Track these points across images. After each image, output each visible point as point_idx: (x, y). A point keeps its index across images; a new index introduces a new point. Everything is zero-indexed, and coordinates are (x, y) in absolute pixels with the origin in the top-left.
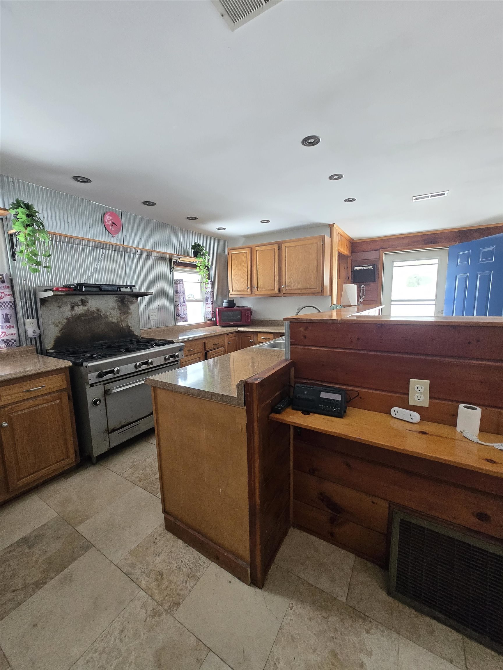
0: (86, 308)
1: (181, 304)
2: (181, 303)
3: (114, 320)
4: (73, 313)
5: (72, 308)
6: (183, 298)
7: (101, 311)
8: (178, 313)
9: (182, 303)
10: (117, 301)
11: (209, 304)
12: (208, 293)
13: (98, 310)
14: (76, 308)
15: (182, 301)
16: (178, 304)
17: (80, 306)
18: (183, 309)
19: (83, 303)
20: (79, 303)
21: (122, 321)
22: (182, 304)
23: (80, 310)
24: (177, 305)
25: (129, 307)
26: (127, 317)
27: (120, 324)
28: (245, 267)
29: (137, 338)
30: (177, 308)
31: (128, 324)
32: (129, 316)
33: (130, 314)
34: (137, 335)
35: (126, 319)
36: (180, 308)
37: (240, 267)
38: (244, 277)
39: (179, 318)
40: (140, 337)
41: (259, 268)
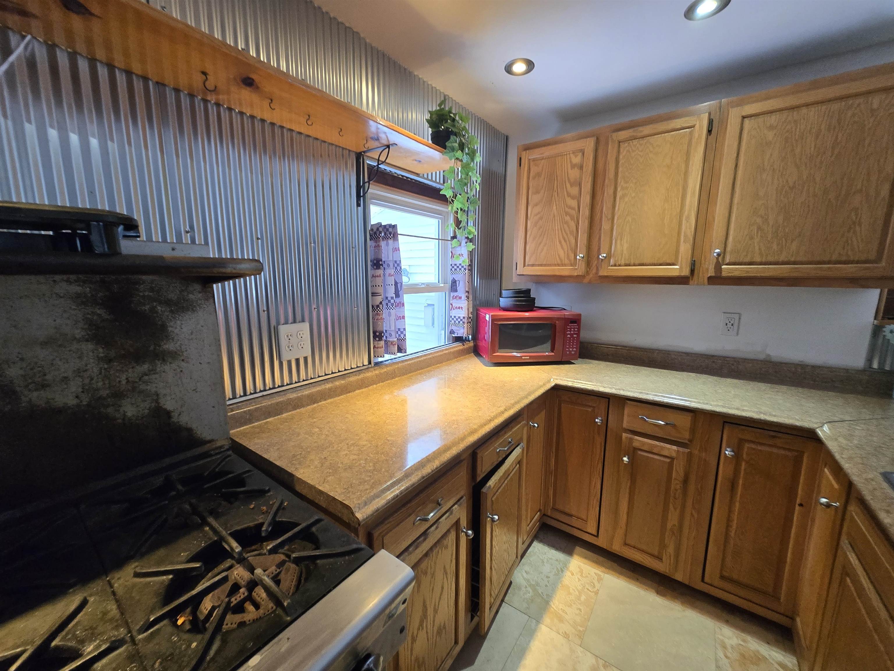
1: (389, 301)
2: (389, 299)
8: (378, 329)
9: (392, 298)
11: (460, 298)
12: (458, 269)
16: (381, 303)
18: (393, 317)
22: (392, 301)
24: (378, 303)
25: (164, 328)
26: (153, 371)
27: (110, 410)
28: (573, 198)
29: (206, 455)
30: (377, 314)
31: (157, 401)
32: (167, 367)
33: (174, 355)
34: (209, 438)
35: (146, 383)
36: (385, 314)
37: (556, 196)
38: (565, 226)
39: (382, 343)
40: (221, 447)
41: (624, 196)
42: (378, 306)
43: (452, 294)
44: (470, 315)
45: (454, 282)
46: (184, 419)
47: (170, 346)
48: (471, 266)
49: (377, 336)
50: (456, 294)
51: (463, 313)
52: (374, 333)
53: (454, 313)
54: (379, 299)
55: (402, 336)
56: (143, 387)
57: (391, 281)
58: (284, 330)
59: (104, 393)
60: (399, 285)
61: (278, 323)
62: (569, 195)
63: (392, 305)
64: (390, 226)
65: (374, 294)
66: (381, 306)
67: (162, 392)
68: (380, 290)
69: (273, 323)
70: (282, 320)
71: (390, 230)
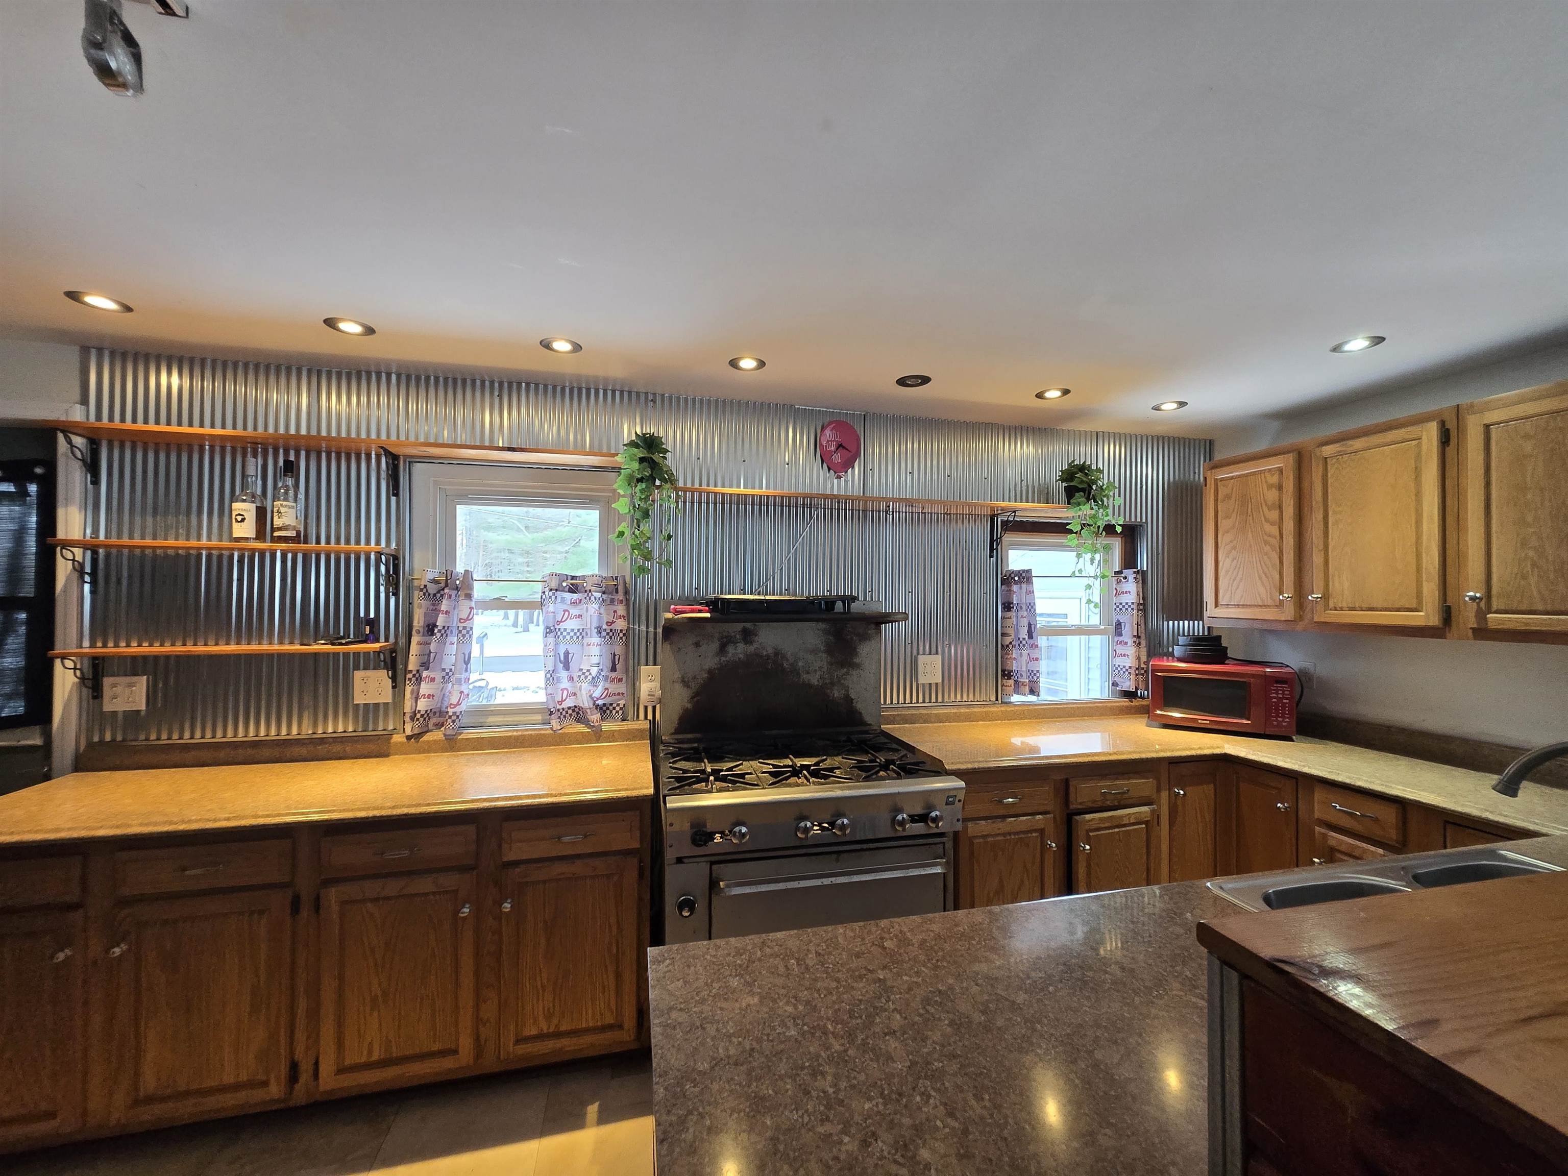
0: (751, 649)
1: (1021, 642)
2: (1021, 639)
3: (815, 680)
4: (724, 659)
5: (722, 649)
6: (1030, 625)
7: (784, 657)
8: (1007, 668)
9: (1024, 639)
10: (826, 632)
11: (1126, 643)
12: (1124, 609)
13: (776, 654)
14: (731, 649)
15: (1024, 633)
16: (1011, 643)
17: (738, 644)
18: (1025, 657)
19: (747, 636)
20: (738, 636)
21: (832, 684)
22: (1024, 642)
23: (739, 651)
24: (1007, 643)
25: (855, 648)
26: (847, 673)
27: (828, 691)
28: (1272, 524)
29: (867, 732)
30: (1007, 654)
31: (848, 691)
32: (854, 672)
33: (857, 666)
34: (869, 722)
35: (845, 679)
36: (1015, 653)
37: (1251, 521)
38: (1265, 557)
39: (1011, 682)
40: (876, 730)
41: (1336, 522)
42: (1008, 646)
43: (1116, 639)
44: (1143, 666)
45: (1119, 625)
46: (859, 706)
47: (857, 660)
48: (1144, 604)
49: (1006, 675)
50: (1121, 639)
51: (1129, 662)
52: (1003, 671)
53: (1119, 661)
54: (1008, 640)
55: (1035, 678)
56: (842, 681)
57: (1025, 622)
58: (922, 659)
59: (828, 681)
60: (1033, 627)
61: (918, 654)
62: (1267, 520)
63: (1024, 645)
64: (1024, 571)
65: (1003, 635)
66: (1011, 646)
67: (851, 686)
68: (1011, 631)
69: (915, 653)
70: (921, 652)
71: (1024, 575)
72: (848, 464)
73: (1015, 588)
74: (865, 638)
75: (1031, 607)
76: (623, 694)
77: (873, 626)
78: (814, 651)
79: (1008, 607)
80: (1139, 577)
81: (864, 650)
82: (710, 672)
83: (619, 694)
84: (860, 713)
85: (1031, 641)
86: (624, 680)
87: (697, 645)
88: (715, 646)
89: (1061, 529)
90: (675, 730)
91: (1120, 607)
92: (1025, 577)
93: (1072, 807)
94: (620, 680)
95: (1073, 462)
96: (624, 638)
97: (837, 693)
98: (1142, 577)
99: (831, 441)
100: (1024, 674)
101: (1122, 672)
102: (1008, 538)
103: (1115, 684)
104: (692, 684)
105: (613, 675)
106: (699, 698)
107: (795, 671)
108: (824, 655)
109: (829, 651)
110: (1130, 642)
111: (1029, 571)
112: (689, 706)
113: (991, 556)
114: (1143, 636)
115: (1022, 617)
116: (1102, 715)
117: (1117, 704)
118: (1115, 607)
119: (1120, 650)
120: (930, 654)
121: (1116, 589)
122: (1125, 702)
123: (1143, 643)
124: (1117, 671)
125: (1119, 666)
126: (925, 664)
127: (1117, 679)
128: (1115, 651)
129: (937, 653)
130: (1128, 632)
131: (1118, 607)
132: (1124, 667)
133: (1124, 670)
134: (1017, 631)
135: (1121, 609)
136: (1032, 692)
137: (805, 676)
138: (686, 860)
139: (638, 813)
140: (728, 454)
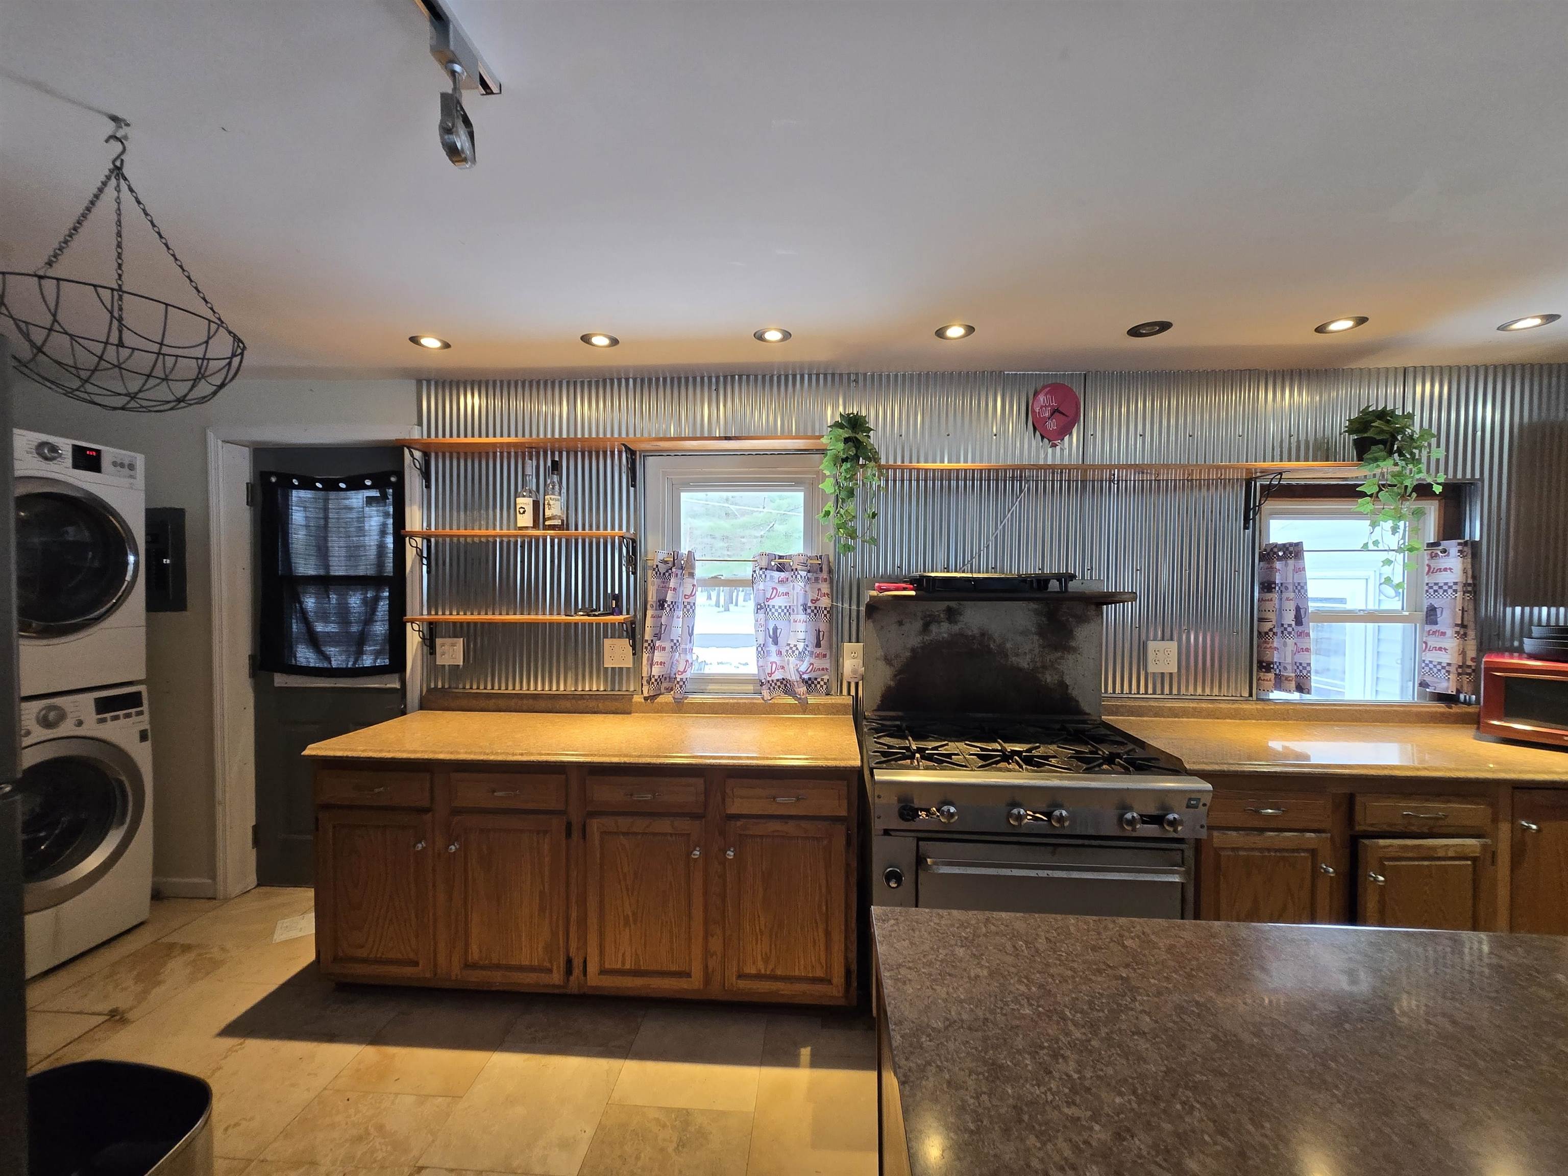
0: (956, 628)
1: (1285, 629)
2: (1286, 626)
3: (1024, 663)
4: (926, 638)
5: (926, 628)
6: (1298, 609)
7: (991, 638)
8: (1265, 659)
9: (1290, 625)
10: (1037, 613)
11: (1443, 634)
12: (1441, 591)
13: (983, 635)
14: (934, 628)
15: (1289, 618)
16: (1271, 630)
17: (942, 624)
18: (1290, 647)
19: (952, 615)
20: (942, 616)
21: (1044, 667)
22: (1290, 629)
23: (942, 630)
24: (1266, 630)
25: (1071, 631)
26: (1062, 658)
27: (1040, 675)
29: (1084, 722)
30: (1265, 642)
31: (1062, 677)
32: (1070, 657)
33: (1074, 650)
34: (1088, 711)
35: (1059, 664)
36: (1276, 642)
39: (1271, 676)
40: (1095, 720)
43: (1427, 628)
44: (1469, 663)
45: (1432, 610)
46: (1075, 693)
47: (1073, 644)
48: (1474, 585)
49: (1264, 667)
50: (1435, 628)
51: (1447, 657)
52: (1260, 662)
54: (1267, 626)
55: (1305, 672)
56: (1056, 666)
57: (1291, 606)
58: (1152, 645)
59: (1039, 664)
60: (1302, 611)
61: (1148, 638)
63: (1290, 633)
64: (1291, 544)
65: (1261, 620)
66: (1271, 634)
67: (1066, 671)
68: (1272, 616)
69: (1143, 637)
70: (1151, 636)
71: (1291, 549)
72: (1065, 431)
73: (1278, 565)
74: (1083, 619)
75: (1300, 588)
76: (827, 669)
77: (1093, 607)
78: (1025, 633)
79: (1268, 586)
80: (1468, 550)
81: (1082, 633)
82: (913, 650)
83: (823, 669)
84: (1077, 701)
85: (1300, 629)
86: (828, 656)
87: (900, 623)
88: (918, 624)
89: (1349, 492)
90: (878, 706)
91: (1435, 589)
92: (1293, 551)
93: (1358, 828)
94: (825, 656)
95: (1368, 407)
96: (828, 615)
97: (1049, 678)
98: (1472, 550)
99: (1046, 406)
100: (1289, 667)
101: (1435, 670)
102: (1269, 506)
103: (1423, 684)
104: (895, 662)
105: (818, 651)
106: (902, 676)
107: (1003, 653)
108: (1036, 637)
109: (1041, 633)
110: (1450, 632)
111: (1299, 545)
112: (892, 683)
113: (1246, 528)
114: (1471, 625)
115: (1288, 599)
116: (1401, 721)
117: (1428, 710)
118: (1426, 588)
119: (1433, 642)
120: (1163, 639)
121: (1428, 565)
122: (1441, 708)
123: (1472, 634)
124: (1427, 669)
125: (1431, 662)
126: (1156, 652)
127: (1428, 679)
128: (1426, 643)
129: (1172, 639)
130: (1447, 620)
131: (1431, 588)
132: (1440, 663)
133: (1439, 667)
134: (1280, 616)
135: (1435, 591)
136: (1300, 689)
137: (1014, 658)
138: (892, 833)
139: (845, 782)
140: (931, 428)
